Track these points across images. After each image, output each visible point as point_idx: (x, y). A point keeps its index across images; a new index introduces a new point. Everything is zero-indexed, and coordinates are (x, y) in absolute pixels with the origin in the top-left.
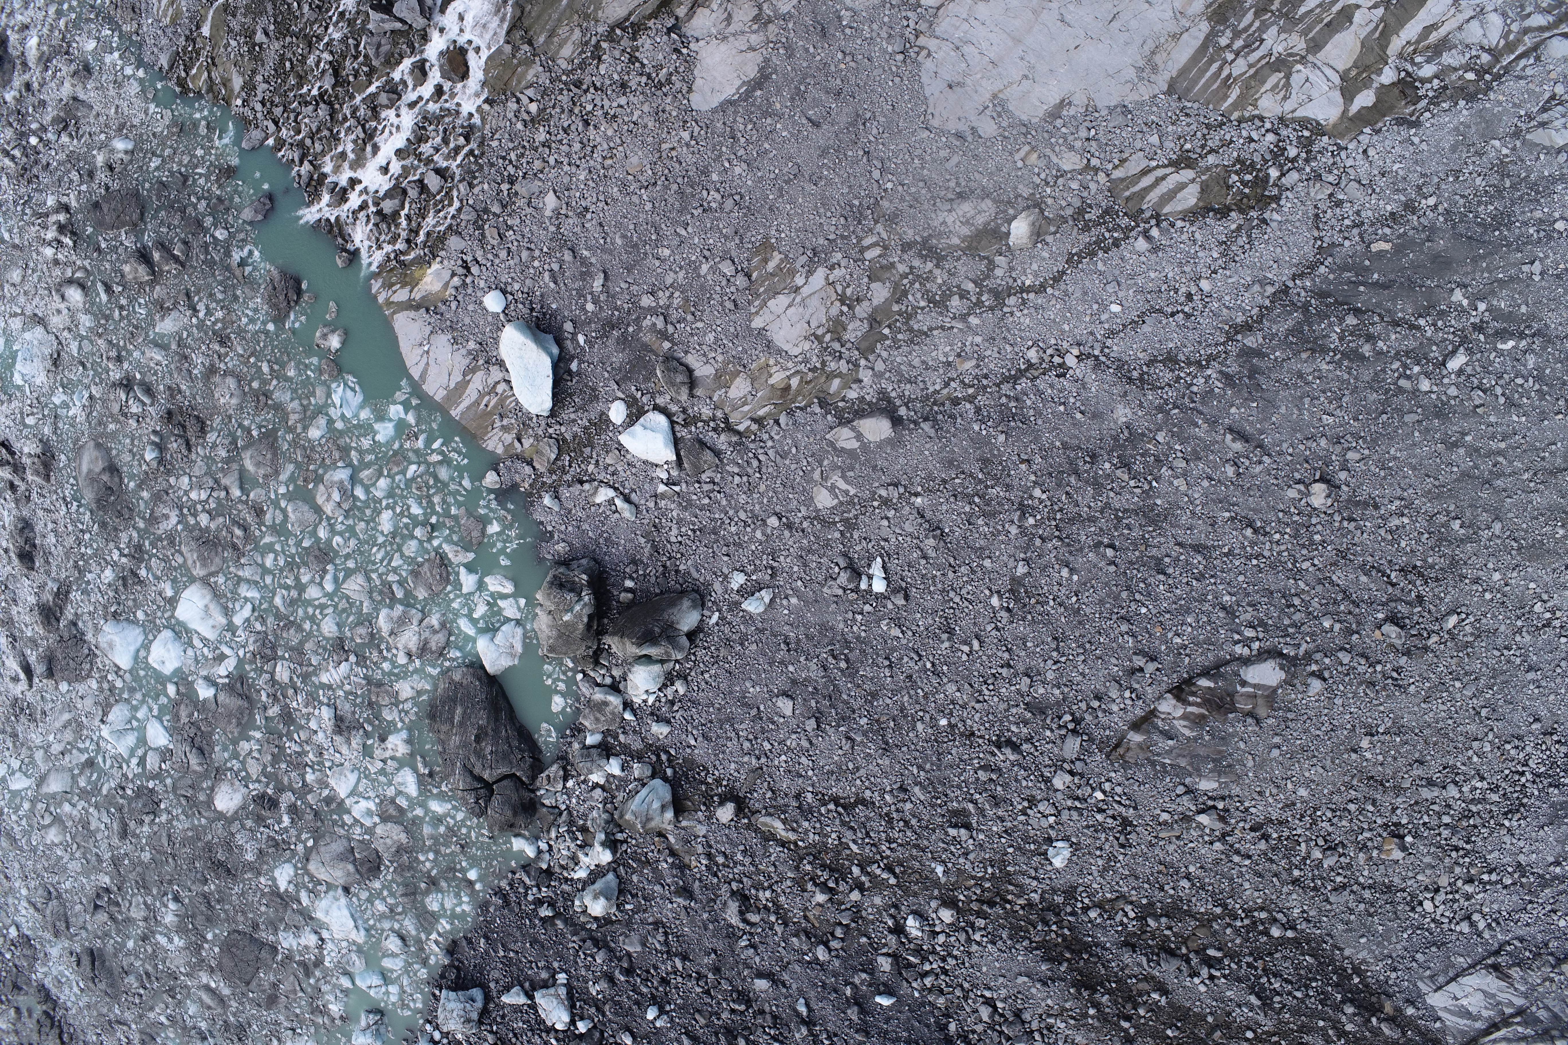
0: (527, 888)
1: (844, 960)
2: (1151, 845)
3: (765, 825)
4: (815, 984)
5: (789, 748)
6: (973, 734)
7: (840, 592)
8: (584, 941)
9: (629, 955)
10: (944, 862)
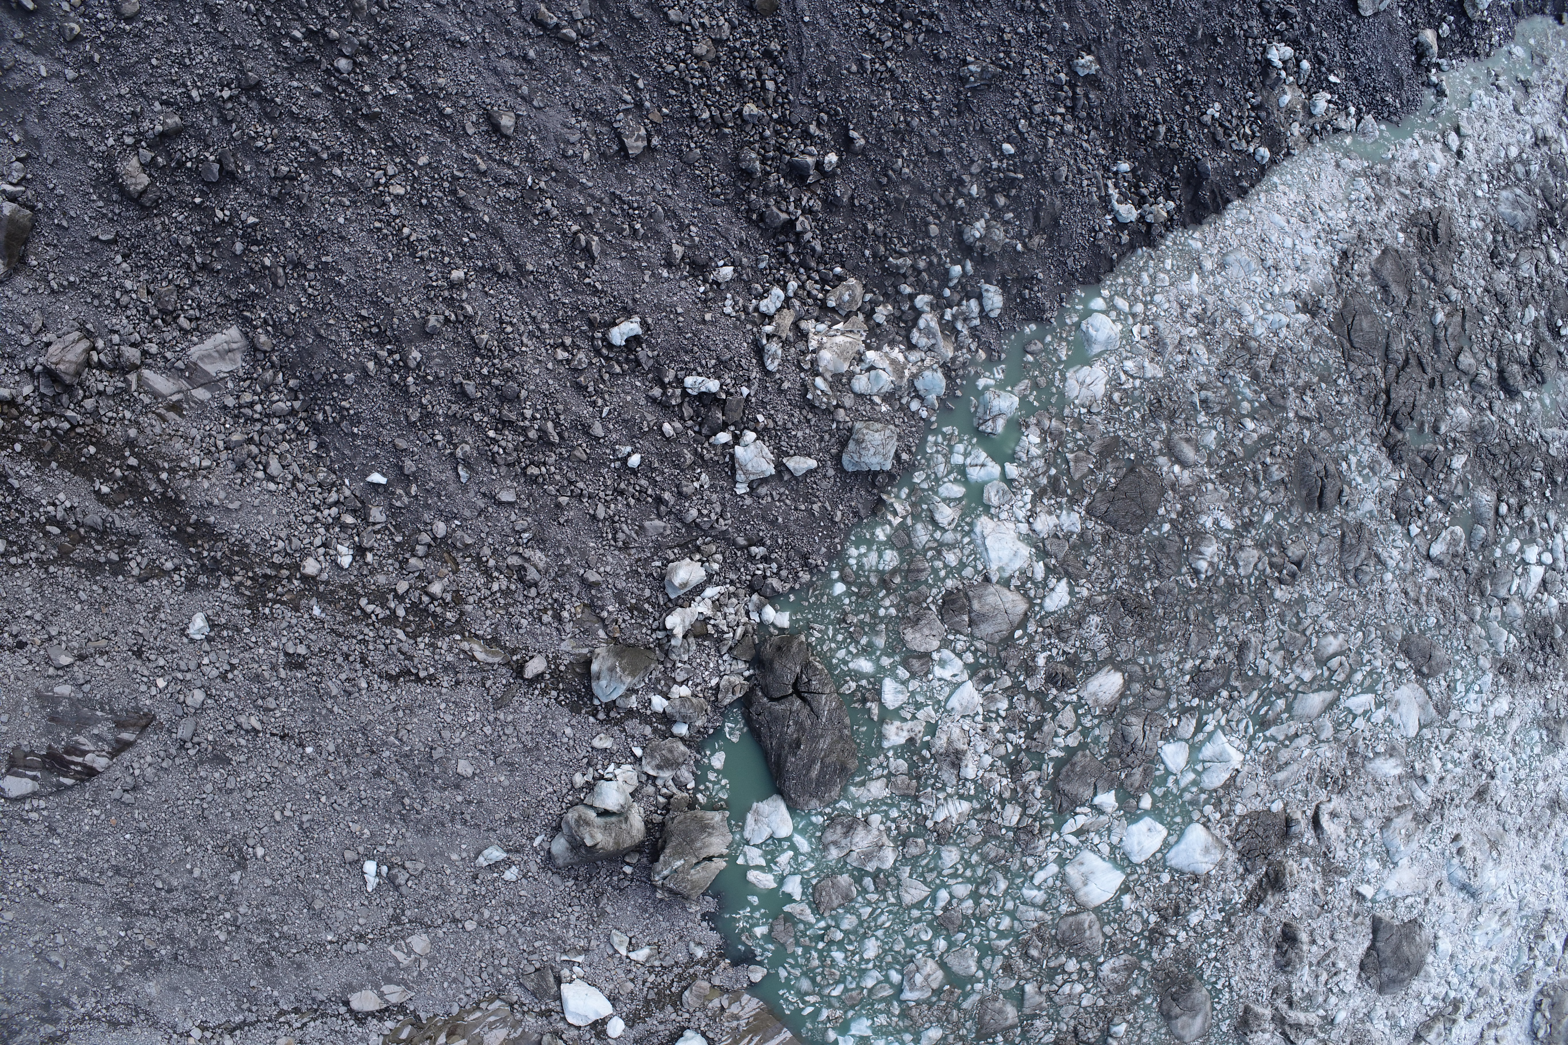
0: (777, 574)
1: (418, 519)
2: (115, 633)
3: (495, 654)
4: (448, 497)
5: (464, 728)
6: (282, 738)
7: (408, 864)
8: (712, 527)
9: (660, 517)
10: (311, 618)
